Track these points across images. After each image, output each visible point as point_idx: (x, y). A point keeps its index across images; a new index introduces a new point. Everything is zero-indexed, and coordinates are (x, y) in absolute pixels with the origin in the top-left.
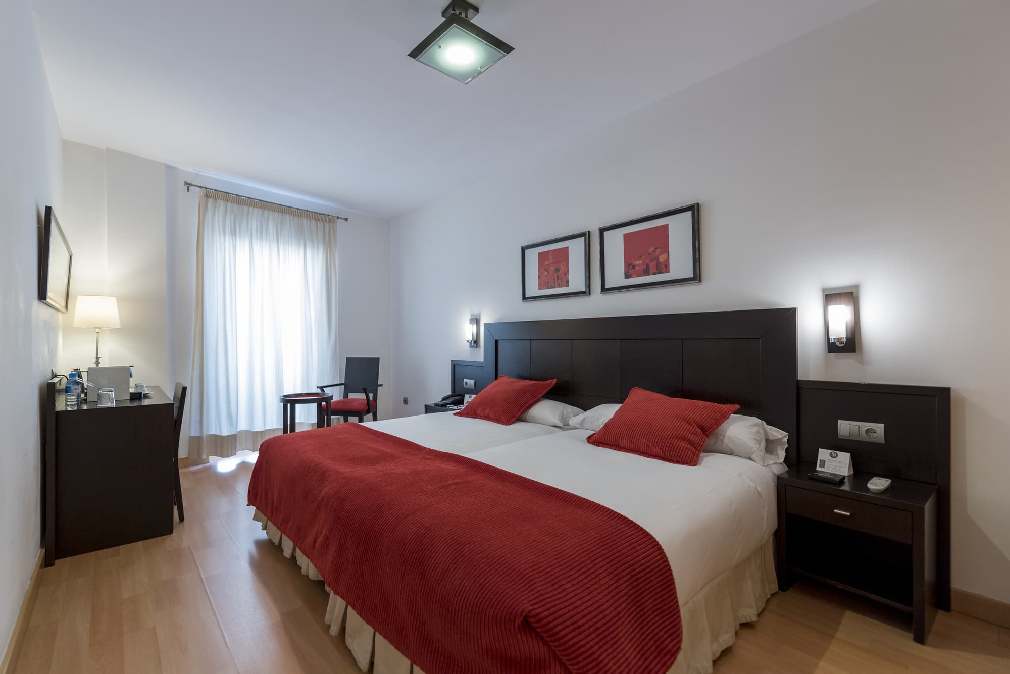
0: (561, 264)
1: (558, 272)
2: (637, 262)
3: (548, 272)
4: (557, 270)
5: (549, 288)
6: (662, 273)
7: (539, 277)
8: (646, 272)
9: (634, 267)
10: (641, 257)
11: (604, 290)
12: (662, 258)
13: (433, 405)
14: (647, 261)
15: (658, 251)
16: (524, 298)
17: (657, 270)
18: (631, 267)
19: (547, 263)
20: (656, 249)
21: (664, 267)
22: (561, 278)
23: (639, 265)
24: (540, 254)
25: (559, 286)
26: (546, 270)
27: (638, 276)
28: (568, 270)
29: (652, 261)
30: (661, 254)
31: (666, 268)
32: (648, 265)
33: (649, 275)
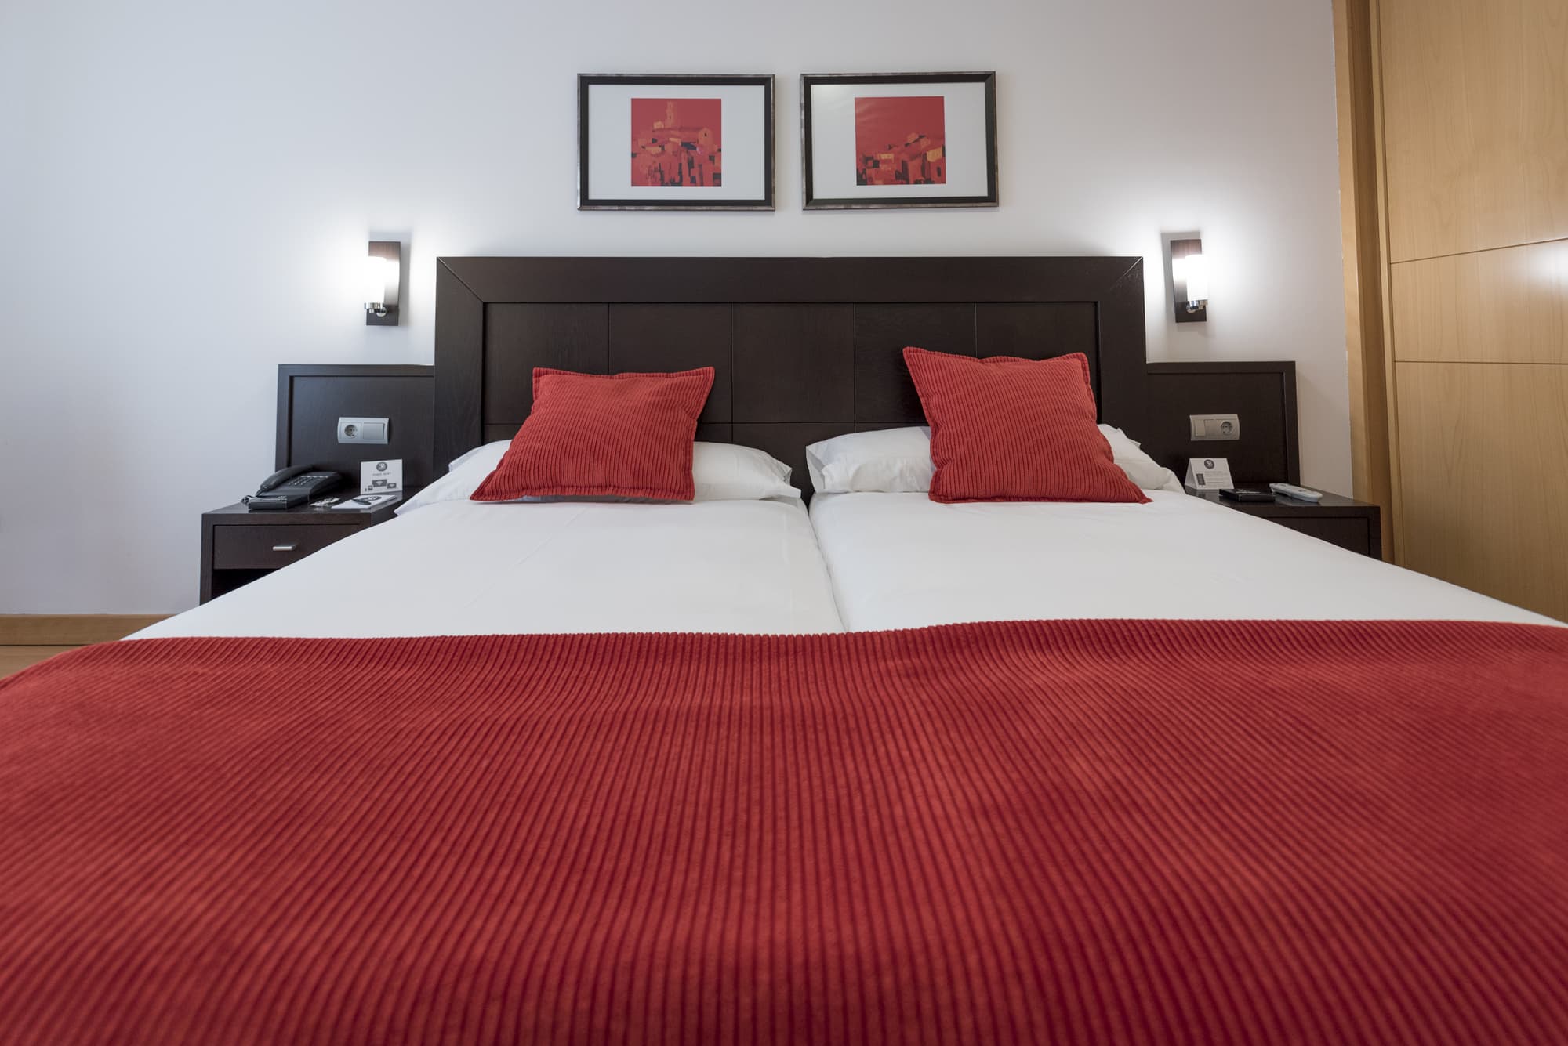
0: (701, 134)
1: (692, 153)
2: (884, 156)
3: (662, 147)
4: (689, 146)
5: (662, 185)
6: (933, 183)
7: (634, 155)
8: (902, 178)
9: (876, 164)
10: (890, 148)
11: (811, 201)
12: (932, 156)
13: (245, 510)
14: (904, 157)
15: (924, 143)
16: (587, 203)
17: (923, 175)
18: (870, 163)
19: (658, 125)
20: (921, 137)
21: (935, 173)
22: (700, 166)
23: (885, 162)
24: (636, 103)
25: (693, 183)
26: (654, 141)
27: (886, 183)
28: (720, 150)
29: (913, 157)
30: (931, 147)
31: (939, 174)
32: (904, 164)
33: (908, 183)
